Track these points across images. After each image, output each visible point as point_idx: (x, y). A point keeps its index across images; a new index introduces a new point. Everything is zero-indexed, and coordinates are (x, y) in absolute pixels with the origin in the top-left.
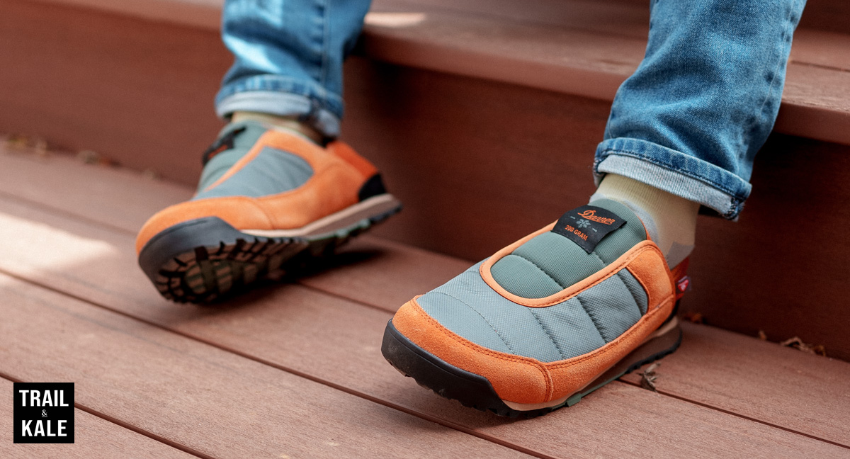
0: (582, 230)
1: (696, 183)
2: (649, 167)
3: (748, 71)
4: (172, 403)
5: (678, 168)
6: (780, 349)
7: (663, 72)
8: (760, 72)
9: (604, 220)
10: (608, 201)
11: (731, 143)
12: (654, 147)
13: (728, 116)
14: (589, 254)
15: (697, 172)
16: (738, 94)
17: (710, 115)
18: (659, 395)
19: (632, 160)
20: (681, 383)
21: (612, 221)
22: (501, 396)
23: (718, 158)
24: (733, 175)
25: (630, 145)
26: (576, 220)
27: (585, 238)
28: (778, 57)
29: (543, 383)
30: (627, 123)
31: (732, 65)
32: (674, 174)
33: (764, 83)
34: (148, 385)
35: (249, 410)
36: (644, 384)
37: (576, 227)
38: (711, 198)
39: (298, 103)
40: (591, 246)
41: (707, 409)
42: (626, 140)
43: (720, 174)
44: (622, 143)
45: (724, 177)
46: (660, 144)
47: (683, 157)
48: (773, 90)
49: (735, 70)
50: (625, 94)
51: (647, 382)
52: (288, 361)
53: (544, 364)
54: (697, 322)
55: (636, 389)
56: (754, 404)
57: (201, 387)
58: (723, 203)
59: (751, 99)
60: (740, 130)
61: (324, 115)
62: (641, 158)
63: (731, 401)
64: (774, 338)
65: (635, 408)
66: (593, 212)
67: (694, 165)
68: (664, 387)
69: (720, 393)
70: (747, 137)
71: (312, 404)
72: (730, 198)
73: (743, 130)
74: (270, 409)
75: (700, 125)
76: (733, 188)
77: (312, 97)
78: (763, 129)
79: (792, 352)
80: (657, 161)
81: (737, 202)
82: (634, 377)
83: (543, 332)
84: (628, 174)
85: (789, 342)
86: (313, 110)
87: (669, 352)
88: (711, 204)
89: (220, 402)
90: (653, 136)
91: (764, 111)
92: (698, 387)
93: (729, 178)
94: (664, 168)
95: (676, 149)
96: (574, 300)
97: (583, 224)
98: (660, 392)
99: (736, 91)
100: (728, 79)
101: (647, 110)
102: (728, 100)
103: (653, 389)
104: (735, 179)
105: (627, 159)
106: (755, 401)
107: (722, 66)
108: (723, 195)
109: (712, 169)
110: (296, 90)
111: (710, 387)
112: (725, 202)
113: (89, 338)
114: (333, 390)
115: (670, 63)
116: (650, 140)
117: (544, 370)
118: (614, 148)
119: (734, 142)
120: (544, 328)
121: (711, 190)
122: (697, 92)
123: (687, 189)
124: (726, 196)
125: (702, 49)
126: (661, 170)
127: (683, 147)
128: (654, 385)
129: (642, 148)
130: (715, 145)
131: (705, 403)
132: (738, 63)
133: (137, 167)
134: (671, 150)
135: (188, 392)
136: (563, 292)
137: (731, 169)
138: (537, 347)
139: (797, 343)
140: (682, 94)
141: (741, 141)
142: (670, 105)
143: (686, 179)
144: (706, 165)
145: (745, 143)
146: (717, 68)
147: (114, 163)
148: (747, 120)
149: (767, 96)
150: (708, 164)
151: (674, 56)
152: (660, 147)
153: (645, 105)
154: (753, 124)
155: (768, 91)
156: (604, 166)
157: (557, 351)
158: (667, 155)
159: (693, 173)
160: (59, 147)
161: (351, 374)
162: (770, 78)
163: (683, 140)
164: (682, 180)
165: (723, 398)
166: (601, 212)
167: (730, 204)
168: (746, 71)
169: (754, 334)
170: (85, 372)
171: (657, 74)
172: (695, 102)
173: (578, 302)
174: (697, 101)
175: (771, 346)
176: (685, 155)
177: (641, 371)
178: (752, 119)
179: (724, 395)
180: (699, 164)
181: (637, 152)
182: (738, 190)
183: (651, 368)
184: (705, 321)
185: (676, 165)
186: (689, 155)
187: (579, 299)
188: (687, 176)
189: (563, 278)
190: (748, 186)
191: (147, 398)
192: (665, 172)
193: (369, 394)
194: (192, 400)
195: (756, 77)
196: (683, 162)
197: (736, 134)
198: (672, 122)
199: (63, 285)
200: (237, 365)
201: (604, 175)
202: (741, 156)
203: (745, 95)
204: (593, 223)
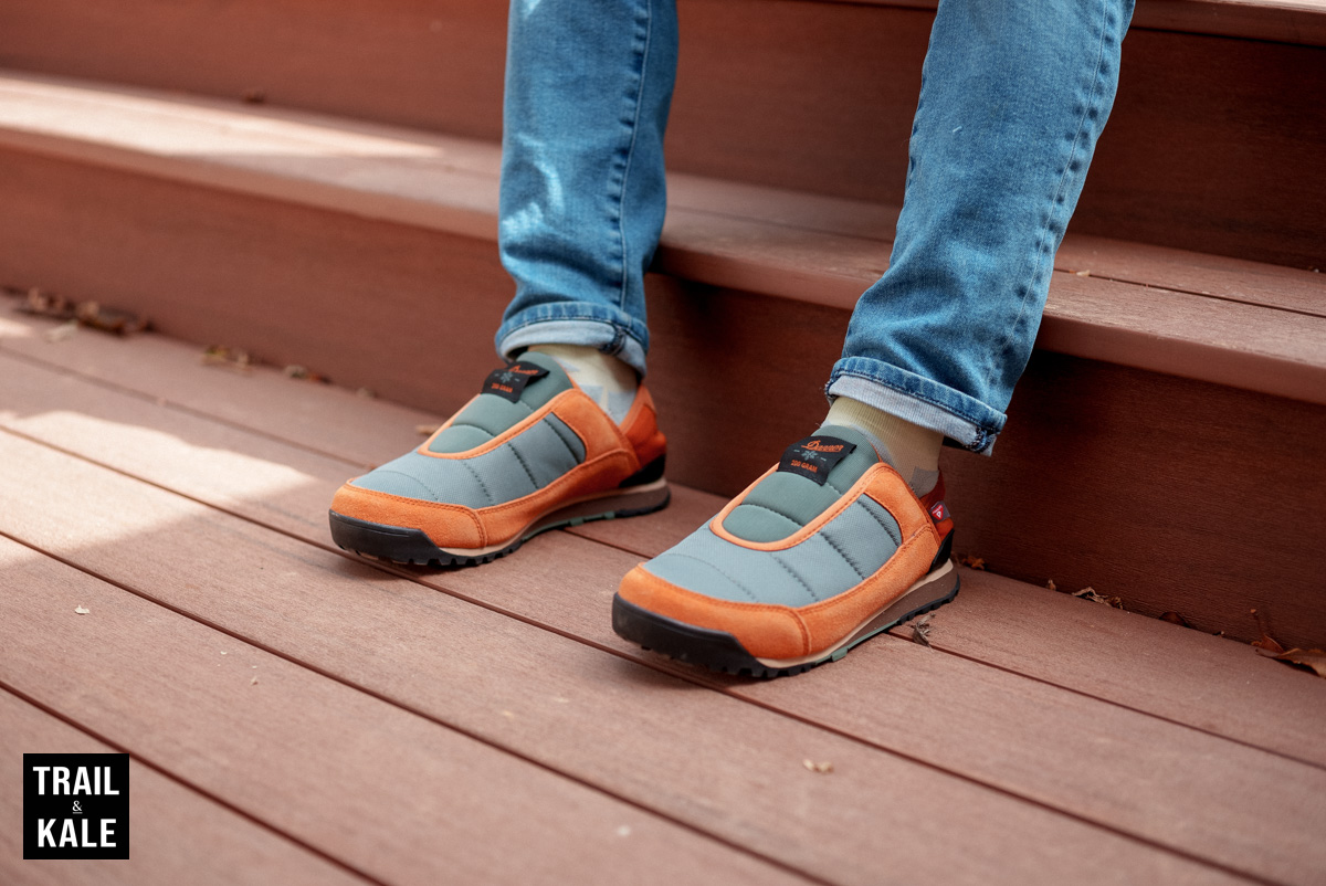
0: (810, 462)
1: (932, 409)
2: (881, 389)
3: (994, 284)
4: (382, 651)
5: (912, 392)
6: (1071, 600)
7: (900, 284)
8: (1009, 286)
9: (832, 448)
10: (835, 427)
11: (976, 365)
12: (888, 367)
13: (970, 335)
14: (821, 485)
15: (933, 397)
16: (982, 309)
17: (951, 333)
18: (933, 651)
19: (864, 382)
20: (958, 637)
21: (840, 448)
22: (752, 652)
23: (960, 382)
24: (978, 401)
25: (862, 365)
26: (801, 453)
27: (814, 469)
28: (1031, 269)
29: (797, 632)
30: (861, 340)
31: (976, 277)
32: (908, 398)
33: (1016, 298)
34: (356, 630)
35: (469, 661)
36: (917, 639)
37: (802, 460)
38: (951, 426)
39: (599, 330)
40: (821, 477)
41: (987, 667)
42: (859, 359)
43: (961, 400)
44: (855, 361)
45: (966, 403)
46: (894, 364)
47: (918, 380)
48: (1026, 307)
49: (978, 283)
50: (862, 308)
51: (919, 635)
52: (514, 606)
53: (795, 609)
54: (978, 569)
55: (906, 644)
56: (1040, 662)
57: (415, 633)
58: (966, 432)
59: (998, 317)
60: (987, 351)
61: (630, 343)
62: (872, 379)
63: (1014, 658)
64: (1065, 588)
65: (904, 665)
66: (817, 442)
67: (930, 389)
68: (938, 641)
69: (1002, 650)
70: (999, 359)
71: (540, 654)
72: (975, 428)
73: (992, 352)
74: (492, 660)
75: (939, 345)
76: (977, 416)
77: (615, 322)
78: (1018, 351)
79: (1086, 603)
80: (889, 383)
81: (985, 433)
82: (905, 630)
83: (789, 576)
84: (858, 397)
85: (1083, 591)
86: (618, 337)
87: (946, 601)
88: (951, 433)
89: (436, 650)
90: (888, 356)
91: (1017, 330)
92: (976, 642)
93: (972, 404)
94: (897, 391)
95: (911, 370)
96: (817, 536)
97: (812, 455)
98: (933, 647)
99: (980, 307)
100: (970, 293)
101: (882, 326)
102: (970, 316)
103: (925, 643)
104: (980, 406)
105: (859, 380)
106: (1041, 658)
107: (963, 279)
108: (965, 423)
109: (952, 393)
110: (597, 316)
111: (991, 642)
112: (967, 431)
113: (292, 576)
114: (564, 639)
115: (907, 274)
116: (884, 360)
117: (796, 616)
118: (846, 368)
119: (980, 364)
120: (790, 571)
121: (951, 418)
122: (937, 307)
123: (922, 416)
124: (968, 425)
125: (942, 259)
126: (893, 393)
127: (919, 368)
128: (927, 638)
129: (874, 368)
130: (955, 367)
131: (984, 660)
132: (983, 276)
133: (351, 386)
134: (905, 371)
135: (401, 639)
136: (802, 531)
137: (975, 394)
138: (783, 591)
139: (1091, 594)
140: (920, 309)
141: (990, 364)
142: (905, 321)
143: (921, 404)
144: (944, 389)
145: (998, 366)
146: (959, 280)
147: (325, 380)
148: (996, 340)
149: (1019, 314)
150: (947, 387)
151: (912, 266)
152: (894, 367)
153: (881, 320)
154: (1005, 345)
155: (1020, 307)
156: (834, 389)
157: (809, 594)
158: (900, 377)
159: (929, 397)
160: (262, 360)
161: (585, 622)
162: (1021, 292)
163: (920, 361)
164: (916, 406)
165: (1005, 654)
166: (826, 440)
167: (975, 434)
168: (992, 284)
169: (1043, 584)
170: (285, 614)
171: (894, 286)
172: (934, 319)
173: (823, 538)
174: (936, 317)
175: (1061, 596)
176: (920, 377)
177: (913, 622)
178: (1002, 340)
179: (1006, 651)
180: (936, 388)
181: (868, 373)
182: (985, 419)
183: (924, 619)
184: (988, 568)
185: (910, 388)
186: (925, 377)
187: (822, 534)
188: (922, 400)
189: (801, 515)
190: (1000, 416)
191: (354, 645)
192: (898, 395)
193: (604, 644)
194: (405, 648)
195: (1004, 291)
196: (918, 385)
197: (983, 355)
198: (906, 340)
199: (263, 516)
200: (457, 609)
201: (835, 397)
202: (993, 382)
203: (991, 311)
204: (821, 454)
